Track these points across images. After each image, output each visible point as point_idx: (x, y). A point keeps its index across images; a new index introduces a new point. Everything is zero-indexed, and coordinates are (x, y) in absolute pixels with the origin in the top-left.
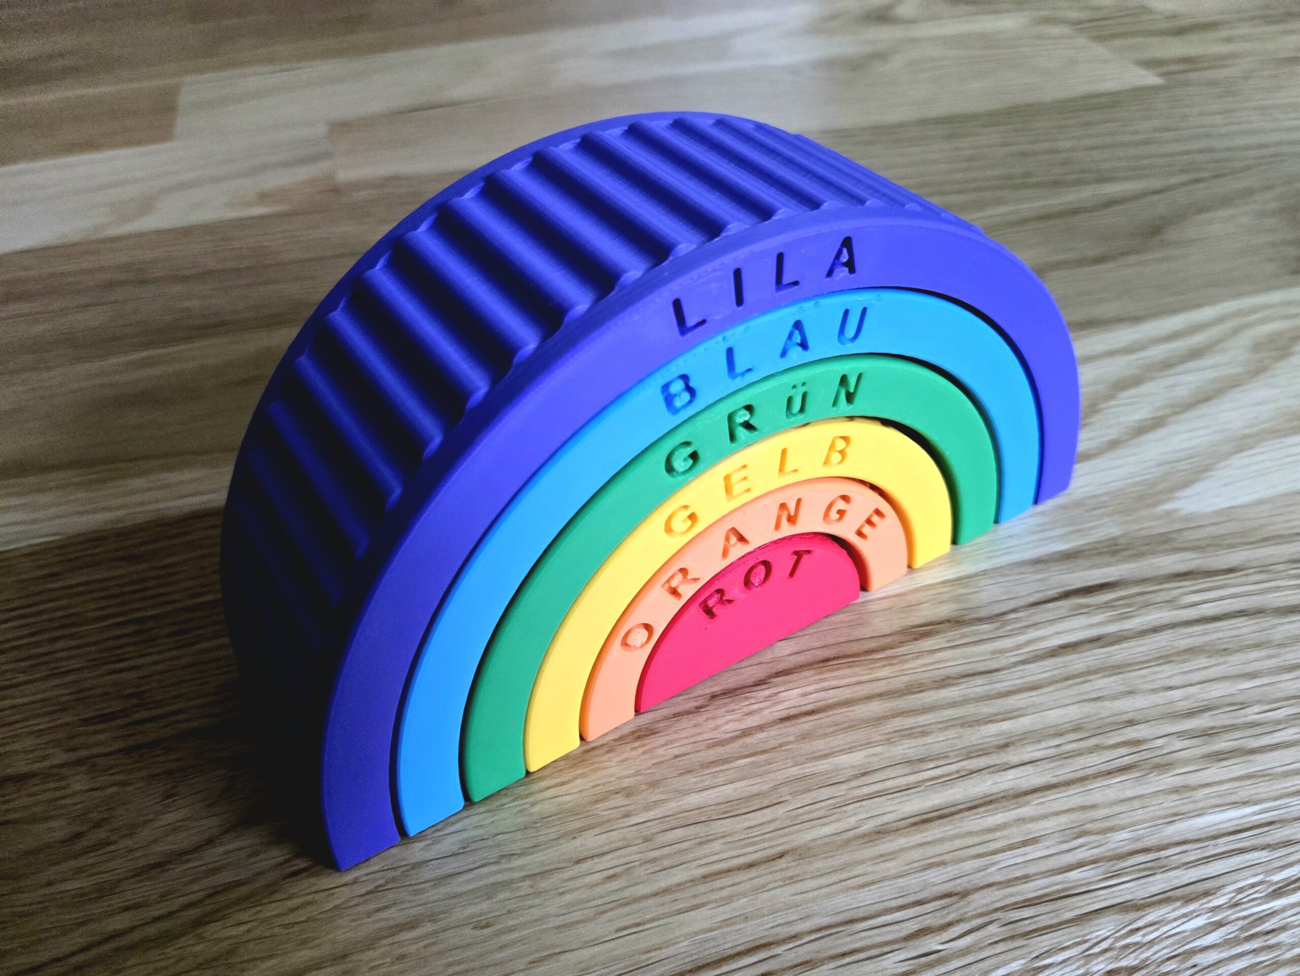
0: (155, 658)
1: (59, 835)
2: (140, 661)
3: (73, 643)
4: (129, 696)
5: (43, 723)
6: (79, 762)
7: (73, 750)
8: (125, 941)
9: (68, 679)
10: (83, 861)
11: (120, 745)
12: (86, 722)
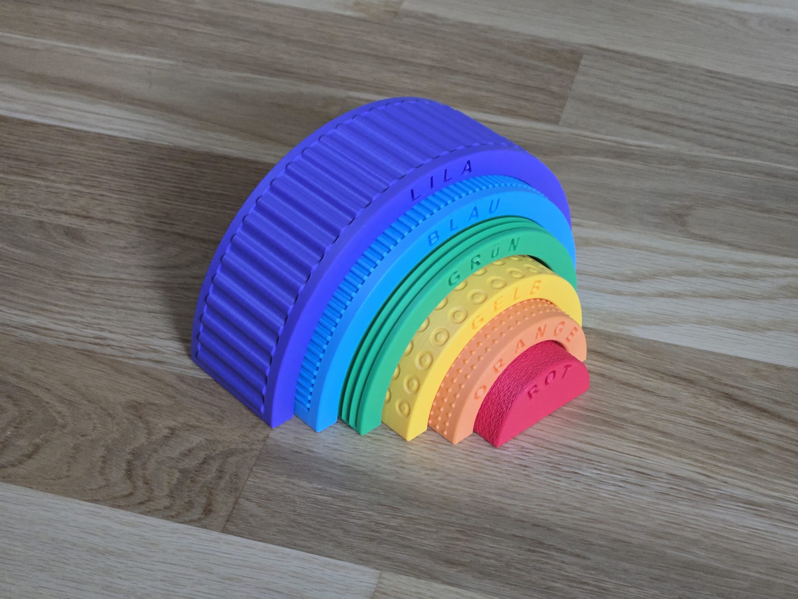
0: (179, 204)
1: (121, 245)
2: (173, 202)
3: (156, 186)
4: (165, 213)
5: (134, 209)
6: (138, 227)
7: (138, 222)
8: (124, 282)
9: (149, 198)
10: (124, 255)
11: (153, 227)
12: (146, 215)
